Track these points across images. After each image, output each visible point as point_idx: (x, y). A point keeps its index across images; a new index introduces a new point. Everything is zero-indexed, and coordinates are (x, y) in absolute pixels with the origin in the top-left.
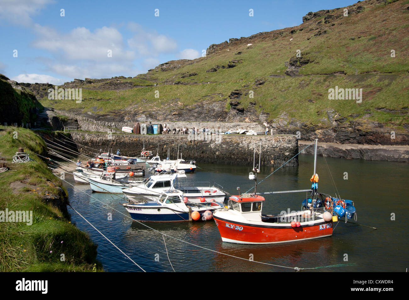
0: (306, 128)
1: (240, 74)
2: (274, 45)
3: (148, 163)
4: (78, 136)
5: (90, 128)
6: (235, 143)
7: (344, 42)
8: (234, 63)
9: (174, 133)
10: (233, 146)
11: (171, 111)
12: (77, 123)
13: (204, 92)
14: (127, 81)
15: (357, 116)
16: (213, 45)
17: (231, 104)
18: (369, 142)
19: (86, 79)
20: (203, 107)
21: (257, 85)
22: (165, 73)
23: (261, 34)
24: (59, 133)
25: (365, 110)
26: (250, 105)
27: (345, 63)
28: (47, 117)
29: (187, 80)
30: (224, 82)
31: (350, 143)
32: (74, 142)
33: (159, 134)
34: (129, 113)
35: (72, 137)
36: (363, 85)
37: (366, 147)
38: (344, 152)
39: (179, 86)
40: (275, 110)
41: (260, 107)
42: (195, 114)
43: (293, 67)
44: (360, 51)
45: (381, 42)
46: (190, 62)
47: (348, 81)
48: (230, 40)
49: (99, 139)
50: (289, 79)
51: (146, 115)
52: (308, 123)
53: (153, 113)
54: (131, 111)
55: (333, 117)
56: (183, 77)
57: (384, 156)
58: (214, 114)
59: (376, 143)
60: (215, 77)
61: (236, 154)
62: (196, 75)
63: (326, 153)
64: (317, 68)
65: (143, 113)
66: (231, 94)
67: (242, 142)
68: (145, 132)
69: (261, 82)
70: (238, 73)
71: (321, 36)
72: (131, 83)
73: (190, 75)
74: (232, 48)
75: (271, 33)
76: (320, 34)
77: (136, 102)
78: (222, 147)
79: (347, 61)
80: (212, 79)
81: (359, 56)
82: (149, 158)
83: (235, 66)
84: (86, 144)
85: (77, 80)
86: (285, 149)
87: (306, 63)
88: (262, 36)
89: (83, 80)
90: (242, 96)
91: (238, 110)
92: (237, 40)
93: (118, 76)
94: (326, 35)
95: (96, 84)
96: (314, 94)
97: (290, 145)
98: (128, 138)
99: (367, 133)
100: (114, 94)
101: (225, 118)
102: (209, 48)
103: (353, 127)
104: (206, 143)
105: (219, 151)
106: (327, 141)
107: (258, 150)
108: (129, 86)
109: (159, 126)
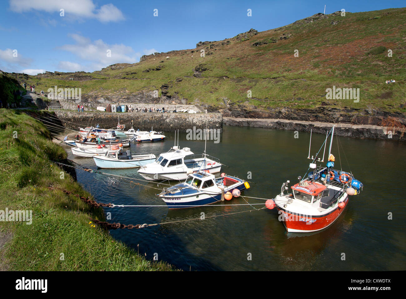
0: (212, 108)
1: (165, 74)
2: (182, 58)
3: (126, 134)
4: (62, 114)
5: (71, 108)
6: (184, 119)
7: (224, 60)
8: (160, 67)
9: (137, 111)
10: (182, 121)
11: (122, 96)
12: (59, 104)
13: (143, 84)
14: (87, 75)
15: (241, 102)
16: (145, 56)
17: (162, 93)
18: (251, 117)
19: (55, 72)
20: (143, 94)
21: (178, 82)
22: (114, 71)
23: (174, 51)
24: (44, 112)
25: (245, 98)
26: (175, 94)
27: (227, 72)
28: (31, 98)
29: (130, 77)
30: (155, 79)
31: (241, 117)
32: (58, 119)
33: (126, 112)
34: (92, 96)
35: (56, 115)
36: (241, 84)
37: (249, 119)
38: (238, 122)
39: (125, 80)
40: (191, 97)
41: (181, 95)
42: (139, 98)
43: (198, 72)
44: (234, 66)
45: (244, 62)
46: (130, 65)
47: (231, 82)
48: (155, 53)
49: (80, 116)
50: (196, 79)
51: (104, 98)
52: (212, 105)
53: (109, 97)
54: (92, 95)
55: (227, 102)
56: (127, 75)
57: (260, 125)
58: (151, 99)
59: (254, 117)
60: (148, 75)
61: (184, 125)
62: (135, 73)
63: (228, 123)
64: (212, 74)
65: (102, 96)
66: (162, 87)
67: (188, 118)
68: (115, 110)
69: (180, 80)
70: (163, 74)
71: (209, 55)
72: (90, 77)
73: (132, 74)
74: (157, 58)
75: (179, 51)
76: (209, 54)
77: (96, 89)
78: (174, 121)
79: (228, 71)
80: (147, 77)
81: (234, 68)
82: (123, 130)
83: (160, 69)
84: (69, 120)
85: (48, 72)
86: (216, 123)
87: (205, 70)
88: (175, 53)
89: (53, 72)
90: (169, 88)
91: (168, 96)
92: (159, 54)
93: (80, 71)
94: (212, 55)
95: (63, 75)
96: (213, 88)
97: (219, 120)
98: (104, 115)
99: (250, 112)
100: (78, 83)
101: (159, 101)
102: (142, 57)
103: (241, 108)
104: (164, 119)
105: (172, 124)
106: (227, 116)
107: (199, 123)
108: (89, 79)
109: (126, 106)
